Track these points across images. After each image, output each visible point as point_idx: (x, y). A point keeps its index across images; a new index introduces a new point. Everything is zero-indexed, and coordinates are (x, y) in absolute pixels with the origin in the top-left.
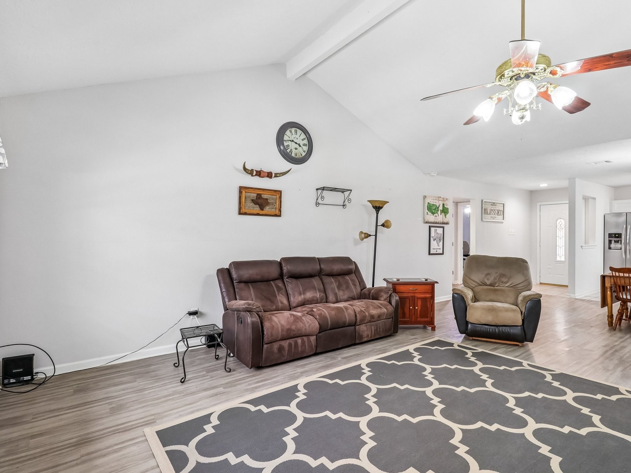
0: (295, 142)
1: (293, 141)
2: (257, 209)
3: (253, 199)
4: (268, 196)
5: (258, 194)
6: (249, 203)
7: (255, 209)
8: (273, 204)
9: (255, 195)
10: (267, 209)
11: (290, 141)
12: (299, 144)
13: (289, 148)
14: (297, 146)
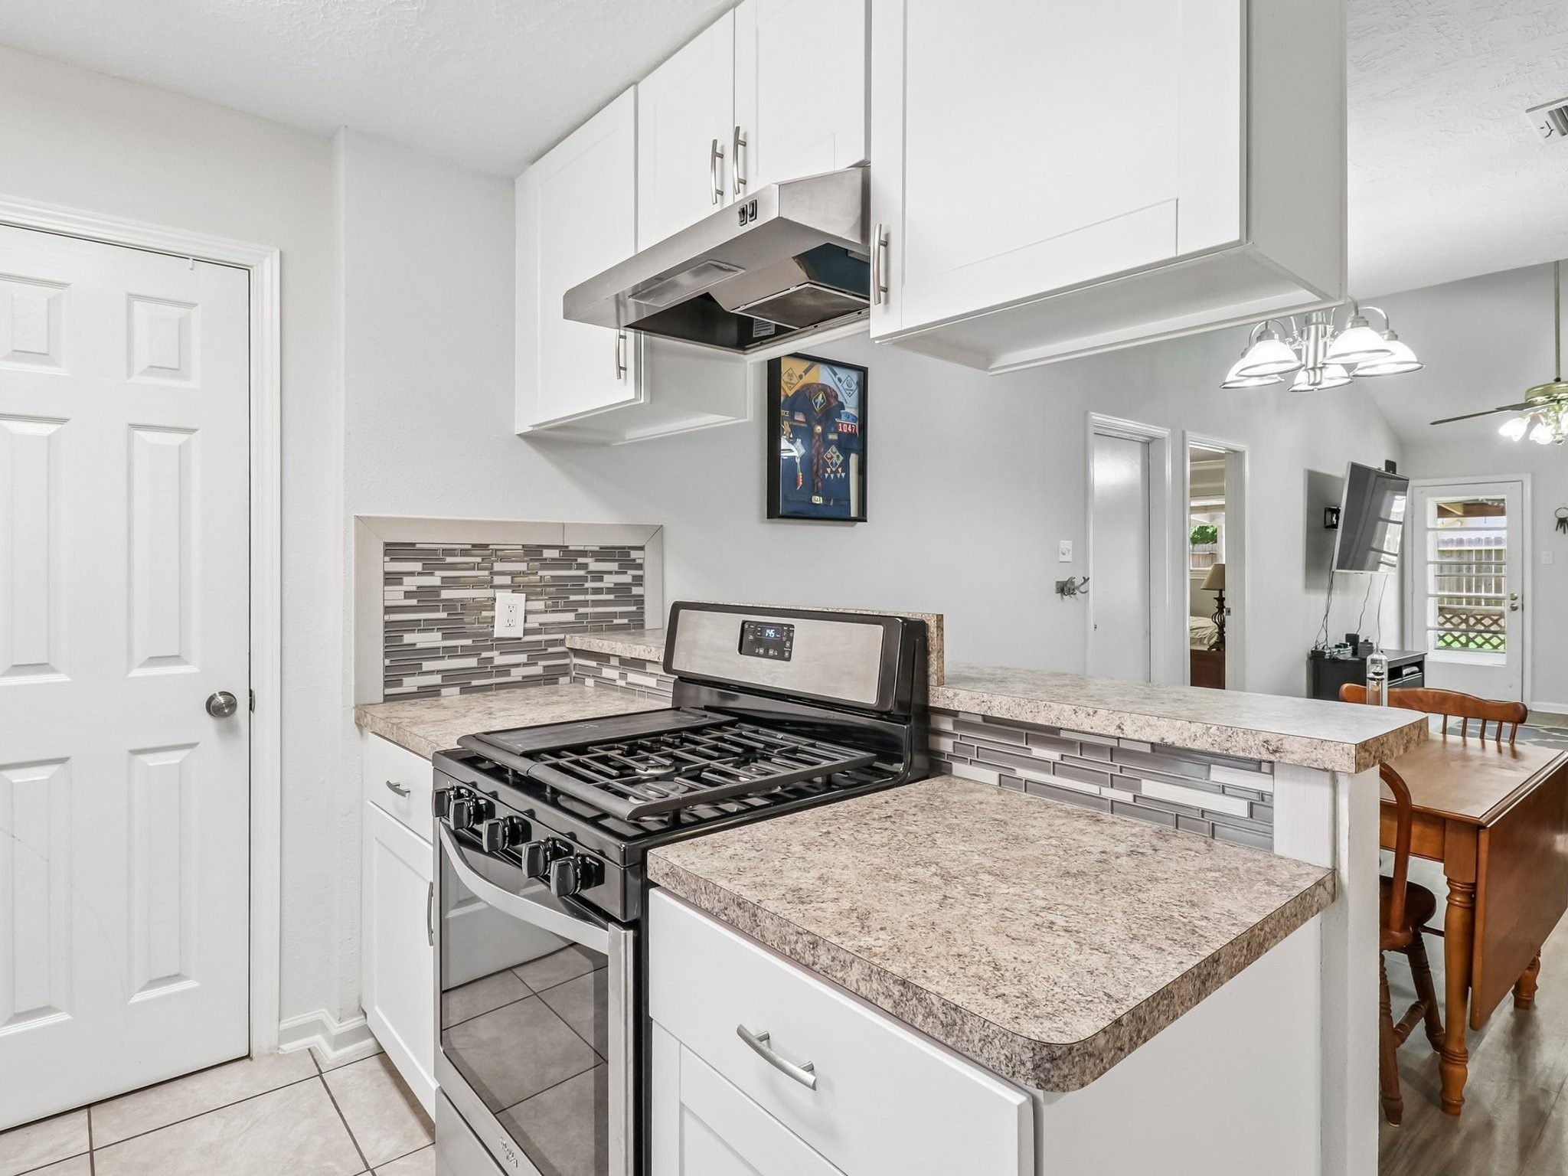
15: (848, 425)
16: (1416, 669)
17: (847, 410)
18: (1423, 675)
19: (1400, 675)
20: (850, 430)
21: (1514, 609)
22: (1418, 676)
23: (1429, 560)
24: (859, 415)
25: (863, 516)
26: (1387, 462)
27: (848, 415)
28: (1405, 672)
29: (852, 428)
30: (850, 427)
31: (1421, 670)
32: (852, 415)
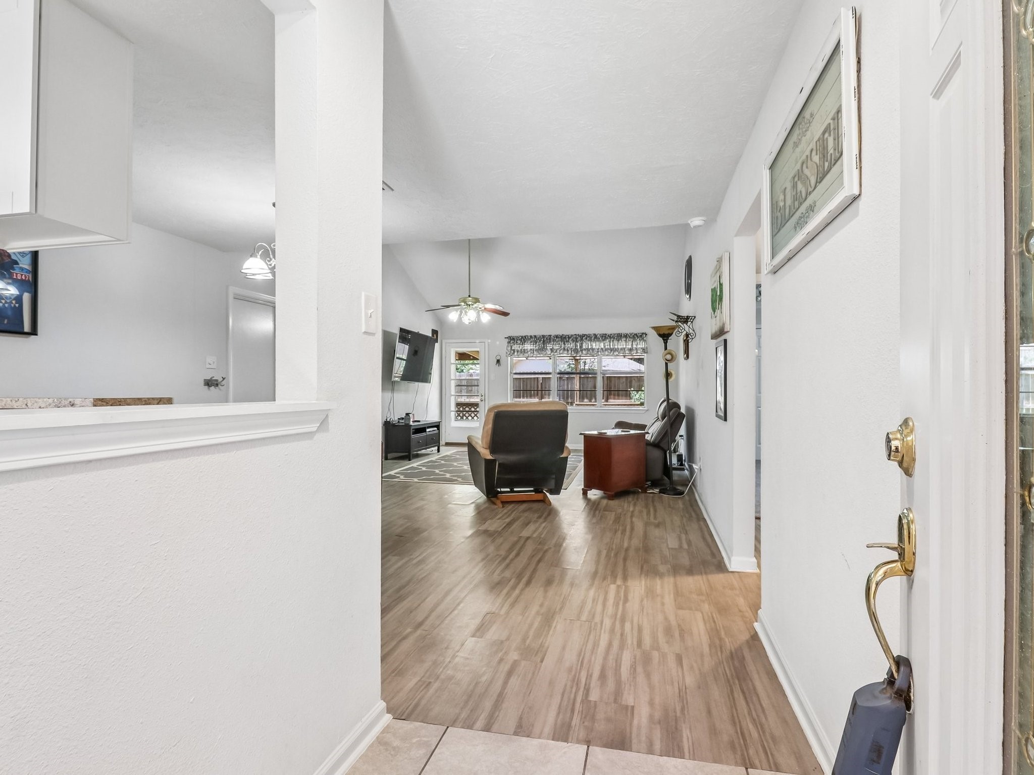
15: (22, 275)
16: (436, 429)
17: (21, 265)
18: (439, 432)
19: (425, 431)
20: (24, 278)
21: (482, 401)
22: (437, 431)
23: (452, 378)
24: (32, 270)
25: (34, 331)
26: (433, 330)
27: (22, 269)
28: (428, 430)
29: (26, 277)
30: (24, 276)
31: (439, 429)
32: (26, 269)
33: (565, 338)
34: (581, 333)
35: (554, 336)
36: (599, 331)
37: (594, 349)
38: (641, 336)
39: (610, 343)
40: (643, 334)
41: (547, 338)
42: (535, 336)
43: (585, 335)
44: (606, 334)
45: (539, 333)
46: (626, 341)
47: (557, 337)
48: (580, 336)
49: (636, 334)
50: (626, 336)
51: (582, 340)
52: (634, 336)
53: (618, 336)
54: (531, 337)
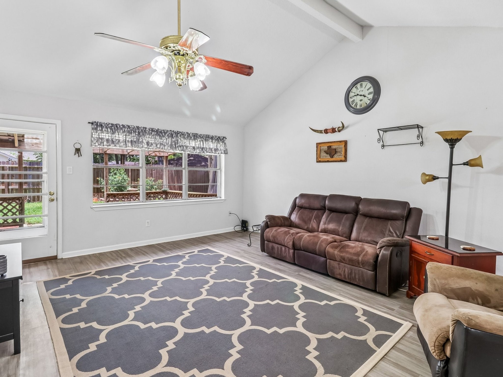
0: (360, 95)
1: (358, 95)
2: (328, 157)
3: (325, 150)
4: (336, 146)
5: (328, 147)
6: (323, 154)
7: (327, 157)
8: (340, 152)
9: (326, 147)
10: (336, 157)
11: (355, 96)
12: (364, 95)
13: (354, 103)
14: (362, 98)
33: (161, 132)
34: (176, 130)
35: (149, 129)
36: (191, 131)
37: (188, 146)
38: (223, 139)
39: (200, 142)
40: (224, 137)
41: (142, 130)
42: (129, 126)
43: (180, 132)
44: (197, 134)
45: (134, 123)
46: (212, 141)
47: (152, 130)
48: (175, 133)
49: (219, 137)
50: (212, 138)
51: (177, 136)
52: (217, 138)
53: (206, 137)
54: (123, 126)
